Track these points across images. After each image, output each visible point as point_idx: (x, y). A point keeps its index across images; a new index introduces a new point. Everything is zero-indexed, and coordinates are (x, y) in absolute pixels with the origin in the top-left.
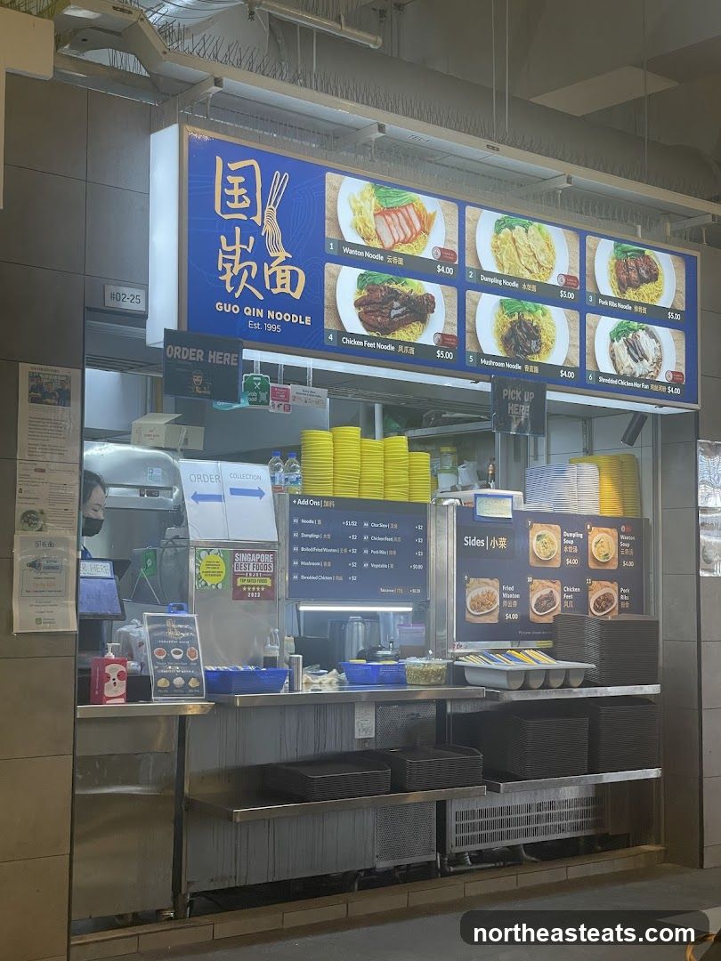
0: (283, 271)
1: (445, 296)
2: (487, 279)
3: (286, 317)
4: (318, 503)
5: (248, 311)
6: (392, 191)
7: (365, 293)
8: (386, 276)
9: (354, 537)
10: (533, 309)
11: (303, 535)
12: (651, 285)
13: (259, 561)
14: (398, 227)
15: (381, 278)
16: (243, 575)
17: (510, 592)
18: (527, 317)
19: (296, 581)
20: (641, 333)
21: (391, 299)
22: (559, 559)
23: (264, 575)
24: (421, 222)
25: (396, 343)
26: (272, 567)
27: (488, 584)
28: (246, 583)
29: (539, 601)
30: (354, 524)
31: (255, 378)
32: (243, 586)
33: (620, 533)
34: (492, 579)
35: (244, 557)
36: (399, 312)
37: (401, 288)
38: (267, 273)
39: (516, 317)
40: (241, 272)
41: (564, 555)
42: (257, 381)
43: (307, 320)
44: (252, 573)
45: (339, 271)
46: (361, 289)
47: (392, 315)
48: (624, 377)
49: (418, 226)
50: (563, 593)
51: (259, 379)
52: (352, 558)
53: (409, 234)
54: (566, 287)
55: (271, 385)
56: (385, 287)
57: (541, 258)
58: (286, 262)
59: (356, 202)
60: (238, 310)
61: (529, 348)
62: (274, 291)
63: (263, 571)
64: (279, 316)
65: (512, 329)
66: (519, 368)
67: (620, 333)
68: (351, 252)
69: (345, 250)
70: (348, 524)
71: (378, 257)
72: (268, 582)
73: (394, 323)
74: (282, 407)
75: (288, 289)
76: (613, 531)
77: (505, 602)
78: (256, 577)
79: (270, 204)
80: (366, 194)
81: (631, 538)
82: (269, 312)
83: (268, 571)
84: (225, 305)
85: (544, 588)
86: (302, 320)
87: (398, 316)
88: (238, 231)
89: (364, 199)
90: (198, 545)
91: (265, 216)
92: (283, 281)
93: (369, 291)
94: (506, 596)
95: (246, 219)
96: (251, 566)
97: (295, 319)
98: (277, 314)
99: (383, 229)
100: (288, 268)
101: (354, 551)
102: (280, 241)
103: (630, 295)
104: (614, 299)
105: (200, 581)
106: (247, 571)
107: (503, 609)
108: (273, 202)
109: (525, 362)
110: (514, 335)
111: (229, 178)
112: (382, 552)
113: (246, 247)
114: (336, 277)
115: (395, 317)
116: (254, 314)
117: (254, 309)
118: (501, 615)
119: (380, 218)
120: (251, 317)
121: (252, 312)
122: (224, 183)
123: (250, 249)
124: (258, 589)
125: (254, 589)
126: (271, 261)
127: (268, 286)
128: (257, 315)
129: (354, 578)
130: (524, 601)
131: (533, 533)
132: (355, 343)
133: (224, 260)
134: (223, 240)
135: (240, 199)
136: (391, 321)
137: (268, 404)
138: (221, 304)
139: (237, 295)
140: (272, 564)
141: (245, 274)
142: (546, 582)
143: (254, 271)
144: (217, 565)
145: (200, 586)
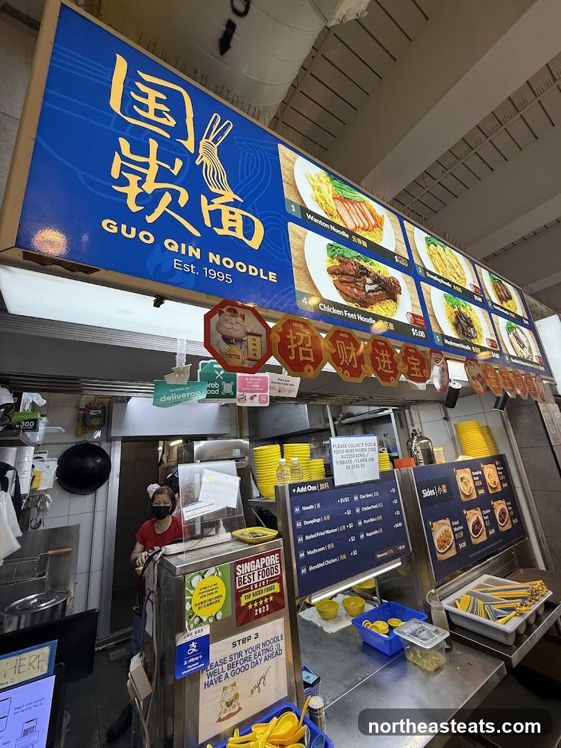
0: (232, 213)
1: (407, 283)
2: (431, 276)
3: (241, 267)
4: (314, 488)
5: (171, 245)
6: (345, 186)
7: (336, 263)
8: (354, 253)
9: (349, 512)
10: (464, 305)
11: (306, 523)
12: (510, 301)
13: (264, 565)
14: (356, 215)
15: (351, 254)
16: (248, 589)
17: (457, 526)
18: (463, 310)
19: (305, 575)
20: (517, 330)
21: (362, 274)
22: (475, 491)
23: (271, 581)
24: (375, 219)
25: (376, 317)
26: (279, 568)
27: (443, 524)
28: (252, 598)
29: (473, 526)
30: (347, 500)
31: (215, 366)
32: (248, 604)
33: (496, 466)
34: (445, 519)
35: (247, 567)
36: (373, 287)
37: (370, 266)
38: (206, 208)
39: (456, 309)
40: (158, 194)
41: (477, 488)
42: (219, 370)
43: (270, 277)
44: (258, 583)
45: (306, 234)
46: (332, 257)
47: (367, 290)
48: (520, 359)
49: (372, 221)
50: (483, 515)
52: (350, 533)
53: (367, 225)
54: (476, 294)
56: (355, 262)
57: (458, 271)
58: (235, 204)
59: (314, 180)
60: (152, 240)
61: (470, 333)
62: (219, 231)
63: (270, 576)
64: (228, 263)
65: (457, 317)
66: (469, 348)
67: (510, 329)
68: (316, 221)
69: (309, 217)
70: (342, 501)
71: (343, 233)
72: (276, 588)
73: (370, 297)
74: (256, 399)
75: (239, 234)
76: (493, 466)
77: (456, 535)
78: (262, 586)
79: (207, 137)
80: (322, 178)
81: (502, 468)
82: (211, 255)
83: (275, 575)
84: (124, 227)
85: (473, 516)
86: (262, 276)
87: (372, 291)
88: (153, 145)
89: (321, 182)
90: (187, 571)
91: (201, 147)
92: (232, 223)
93: (340, 261)
94: (455, 529)
95: (169, 137)
96: (256, 575)
97: (253, 271)
98: (225, 260)
99: (343, 211)
100: (239, 212)
101: (351, 526)
102: (225, 179)
103: (505, 305)
104: (500, 306)
105: (192, 620)
106: (252, 582)
107: (457, 541)
108: (212, 137)
109: (471, 345)
110: (459, 322)
111: (139, 84)
112: (372, 520)
113: (169, 167)
114: (303, 239)
115: (370, 291)
116: (183, 252)
117: (183, 246)
118: (457, 547)
119: (339, 203)
120: (178, 254)
121: (180, 249)
122: (129, 85)
123: (175, 172)
124: (266, 600)
125: (261, 602)
126: (211, 196)
127: (208, 223)
128: (190, 255)
129: (355, 553)
130: (466, 529)
131: (458, 477)
132: (334, 311)
133: (123, 168)
134: (125, 145)
135: (158, 113)
136: (367, 295)
137: (234, 396)
138: (115, 224)
139: (150, 219)
140: (279, 565)
141: (167, 199)
142: (473, 511)
143: (184, 199)
144: (212, 589)
145: (192, 626)
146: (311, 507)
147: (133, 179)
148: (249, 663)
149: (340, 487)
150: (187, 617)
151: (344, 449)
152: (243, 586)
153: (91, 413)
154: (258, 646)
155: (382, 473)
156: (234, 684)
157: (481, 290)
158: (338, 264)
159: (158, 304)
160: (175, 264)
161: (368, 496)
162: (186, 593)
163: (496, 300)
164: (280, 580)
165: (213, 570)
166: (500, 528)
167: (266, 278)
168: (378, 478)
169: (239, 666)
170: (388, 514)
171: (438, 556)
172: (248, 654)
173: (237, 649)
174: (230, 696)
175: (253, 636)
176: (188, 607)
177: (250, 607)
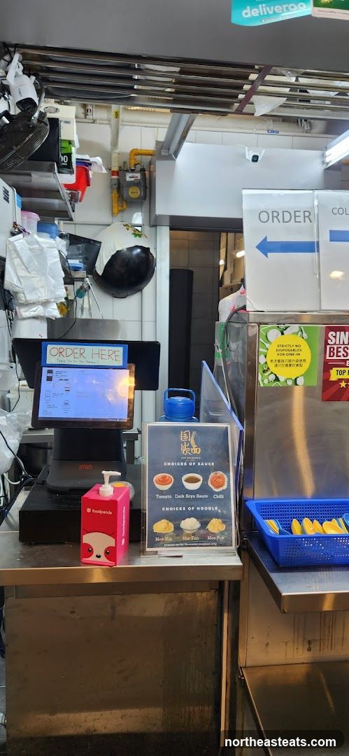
16: (342, 363)
28: (346, 376)
32: (340, 380)
35: (344, 337)
90: (262, 321)
105: (266, 374)
145: (266, 381)
150: (260, 371)
152: (335, 357)
153: (128, 179)
162: (261, 344)
165: (296, 328)
176: (262, 360)
177: (343, 385)
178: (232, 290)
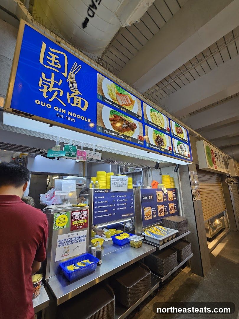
0: (78, 99)
1: (139, 125)
2: (150, 123)
3: (79, 117)
4: (103, 191)
5: (56, 109)
6: (122, 89)
7: (113, 117)
8: (121, 114)
9: (114, 201)
10: (161, 134)
11: (98, 202)
12: (182, 134)
13: (82, 214)
14: (124, 100)
15: (119, 114)
17: (154, 210)
18: (160, 136)
19: (96, 218)
20: (182, 144)
21: (122, 121)
23: (84, 219)
24: (131, 102)
25: (125, 136)
27: (149, 209)
28: (76, 223)
29: (160, 211)
30: (114, 197)
31: (69, 146)
32: (75, 225)
33: (173, 192)
34: (150, 207)
35: (76, 213)
36: (125, 126)
37: (126, 119)
38: (69, 97)
39: (158, 135)
40: (53, 92)
41: (164, 198)
42: (71, 148)
43: (89, 120)
44: (79, 219)
45: (103, 106)
46: (112, 115)
48: (180, 154)
49: (130, 102)
50: (164, 208)
51: (72, 147)
53: (127, 104)
54: (167, 130)
55: (78, 150)
56: (120, 117)
57: (161, 121)
58: (79, 95)
59: (109, 87)
60: (50, 107)
61: (161, 144)
62: (72, 105)
63: (84, 217)
64: (74, 115)
65: (157, 138)
66: (160, 149)
67: (178, 144)
68: (108, 102)
69: (105, 100)
70: (113, 197)
71: (117, 107)
72: (85, 221)
73: (124, 129)
74: (82, 158)
75: (79, 106)
76: (172, 192)
77: (153, 213)
78: (81, 220)
79: (72, 72)
80: (113, 86)
81: (175, 193)
82: (69, 112)
83: (85, 217)
84: (42, 103)
85: (160, 207)
86: (86, 120)
87: (125, 127)
88: (53, 75)
89: (112, 87)
90: (55, 212)
91: (69, 75)
92: (77, 102)
93: (114, 116)
94: (153, 211)
95: (58, 72)
96: (79, 217)
97: (83, 118)
98: (73, 114)
99: (119, 99)
100: (80, 98)
101: (114, 205)
102: (76, 87)
103: (179, 135)
104: (176, 135)
105: (55, 227)
106: (77, 218)
107: (153, 215)
108: (73, 72)
109: (161, 148)
110: (157, 140)
111: (49, 53)
112: (123, 204)
113: (57, 83)
114: (102, 108)
115: (124, 127)
116: (60, 111)
117: (60, 109)
118: (152, 216)
119: (118, 95)
120: (58, 112)
121: (59, 110)
122: (46, 53)
123: (59, 84)
124: (81, 224)
125: (80, 225)
126: (71, 93)
127: (69, 102)
128: (62, 112)
129: (115, 214)
130: (157, 211)
131: (157, 194)
132: (110, 133)
133: (43, 83)
134: (43, 75)
135: (55, 63)
136: (123, 128)
137: (76, 157)
138: (39, 101)
139: (50, 100)
140: (87, 214)
141: (56, 93)
142: (161, 206)
143: (61, 94)
144: (64, 219)
145: (55, 229)
146: (101, 197)
147: (46, 87)
148: (74, 242)
149: (112, 192)
150: (54, 226)
151: (116, 180)
152: (74, 219)
153: (18, 161)
154: (77, 237)
155: (128, 190)
156: (68, 247)
157: (170, 129)
158: (114, 117)
159: (51, 126)
160: (57, 115)
161: (122, 196)
162: (54, 219)
163: (175, 133)
164: (87, 219)
165: (64, 213)
166: (170, 212)
167: (87, 121)
168: (127, 191)
169: (70, 242)
170: (129, 203)
171: (145, 218)
172: (74, 239)
173: (70, 237)
174: (66, 250)
175: (76, 234)
176: (54, 223)
177: (76, 226)
178: (51, 188)
